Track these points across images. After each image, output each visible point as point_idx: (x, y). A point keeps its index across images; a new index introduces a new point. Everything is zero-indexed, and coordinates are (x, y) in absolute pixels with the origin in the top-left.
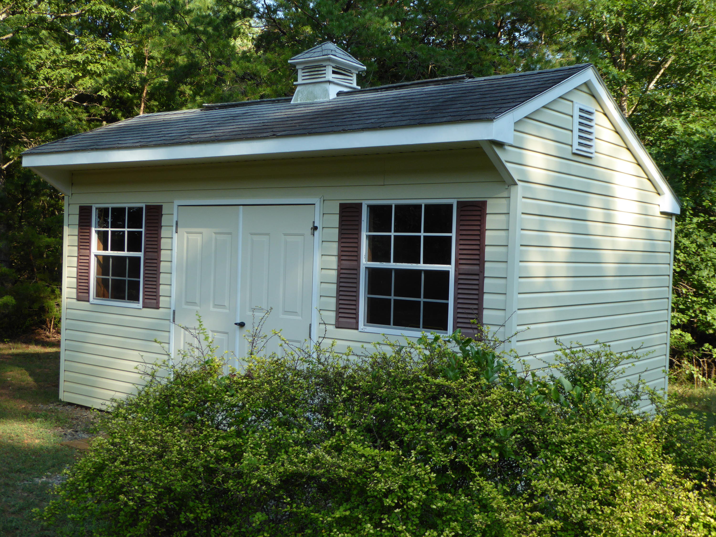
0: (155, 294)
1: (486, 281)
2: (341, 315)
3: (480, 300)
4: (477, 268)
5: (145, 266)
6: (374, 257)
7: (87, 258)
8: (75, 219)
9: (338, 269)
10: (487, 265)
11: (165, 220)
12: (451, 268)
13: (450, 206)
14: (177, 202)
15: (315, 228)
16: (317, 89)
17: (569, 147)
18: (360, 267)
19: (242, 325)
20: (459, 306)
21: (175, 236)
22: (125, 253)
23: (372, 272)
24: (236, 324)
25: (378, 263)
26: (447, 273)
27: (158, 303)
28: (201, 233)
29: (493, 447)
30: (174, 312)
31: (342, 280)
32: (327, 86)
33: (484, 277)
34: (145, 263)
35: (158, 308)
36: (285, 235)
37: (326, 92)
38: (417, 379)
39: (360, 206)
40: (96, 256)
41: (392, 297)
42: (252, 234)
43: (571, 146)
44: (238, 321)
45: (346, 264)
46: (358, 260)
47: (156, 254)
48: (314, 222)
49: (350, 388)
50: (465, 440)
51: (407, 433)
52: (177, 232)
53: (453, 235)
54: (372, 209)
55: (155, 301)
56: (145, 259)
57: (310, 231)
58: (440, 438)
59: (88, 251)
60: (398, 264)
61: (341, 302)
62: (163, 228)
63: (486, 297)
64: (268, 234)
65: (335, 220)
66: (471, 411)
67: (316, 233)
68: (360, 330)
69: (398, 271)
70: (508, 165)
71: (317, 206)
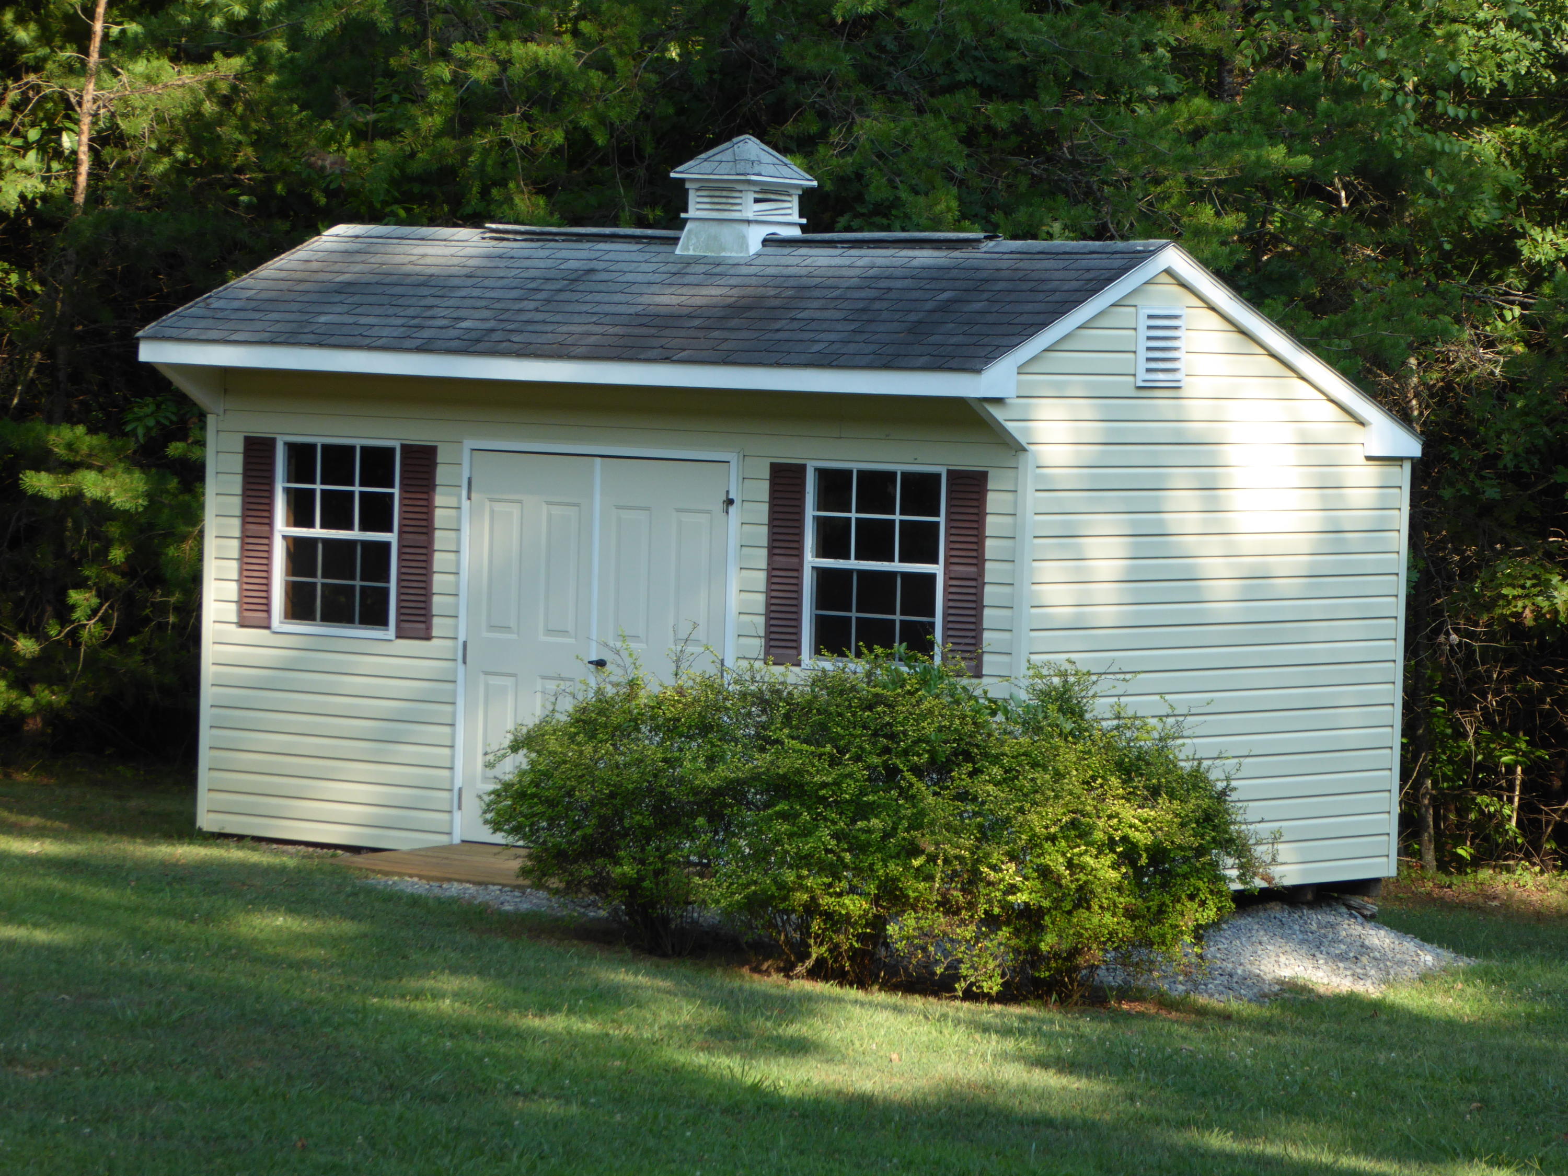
0: (423, 612)
1: (987, 589)
2: (772, 643)
3: (979, 617)
4: (974, 569)
5: (400, 559)
6: (824, 550)
7: (265, 541)
8: (236, 462)
9: (767, 570)
10: (988, 565)
11: (442, 474)
12: (938, 569)
13: (938, 476)
14: (469, 443)
15: (730, 502)
16: (726, 233)
17: (1131, 379)
18: (802, 566)
19: (601, 663)
20: (950, 626)
21: (465, 504)
22: (355, 534)
23: (823, 575)
24: (590, 662)
25: (832, 560)
26: (932, 577)
27: (429, 628)
28: (520, 502)
29: (924, 750)
30: (465, 644)
31: (774, 587)
32: (744, 228)
33: (984, 583)
34: (400, 553)
35: (428, 638)
36: (679, 510)
37: (743, 241)
38: (853, 688)
39: (803, 468)
40: (284, 537)
41: (854, 614)
42: (618, 507)
43: (1134, 375)
44: (594, 658)
45: (781, 561)
46: (800, 555)
47: (424, 537)
48: (728, 492)
49: (788, 704)
50: (898, 743)
51: (843, 737)
52: (469, 498)
53: (942, 519)
54: (824, 475)
55: (422, 626)
56: (401, 547)
57: (720, 506)
58: (874, 744)
59: (266, 528)
60: (862, 562)
61: (773, 622)
62: (438, 489)
63: (986, 612)
64: (647, 509)
65: (763, 489)
66: (906, 718)
67: (732, 509)
68: (803, 666)
69: (862, 573)
70: (1009, 426)
71: (733, 465)
